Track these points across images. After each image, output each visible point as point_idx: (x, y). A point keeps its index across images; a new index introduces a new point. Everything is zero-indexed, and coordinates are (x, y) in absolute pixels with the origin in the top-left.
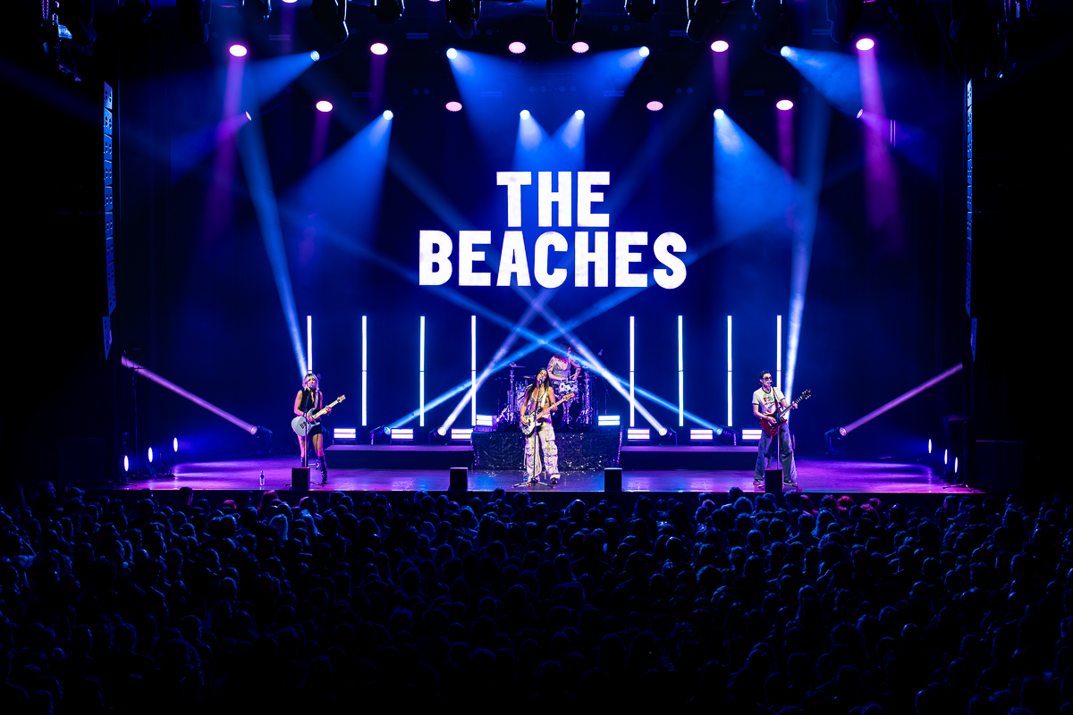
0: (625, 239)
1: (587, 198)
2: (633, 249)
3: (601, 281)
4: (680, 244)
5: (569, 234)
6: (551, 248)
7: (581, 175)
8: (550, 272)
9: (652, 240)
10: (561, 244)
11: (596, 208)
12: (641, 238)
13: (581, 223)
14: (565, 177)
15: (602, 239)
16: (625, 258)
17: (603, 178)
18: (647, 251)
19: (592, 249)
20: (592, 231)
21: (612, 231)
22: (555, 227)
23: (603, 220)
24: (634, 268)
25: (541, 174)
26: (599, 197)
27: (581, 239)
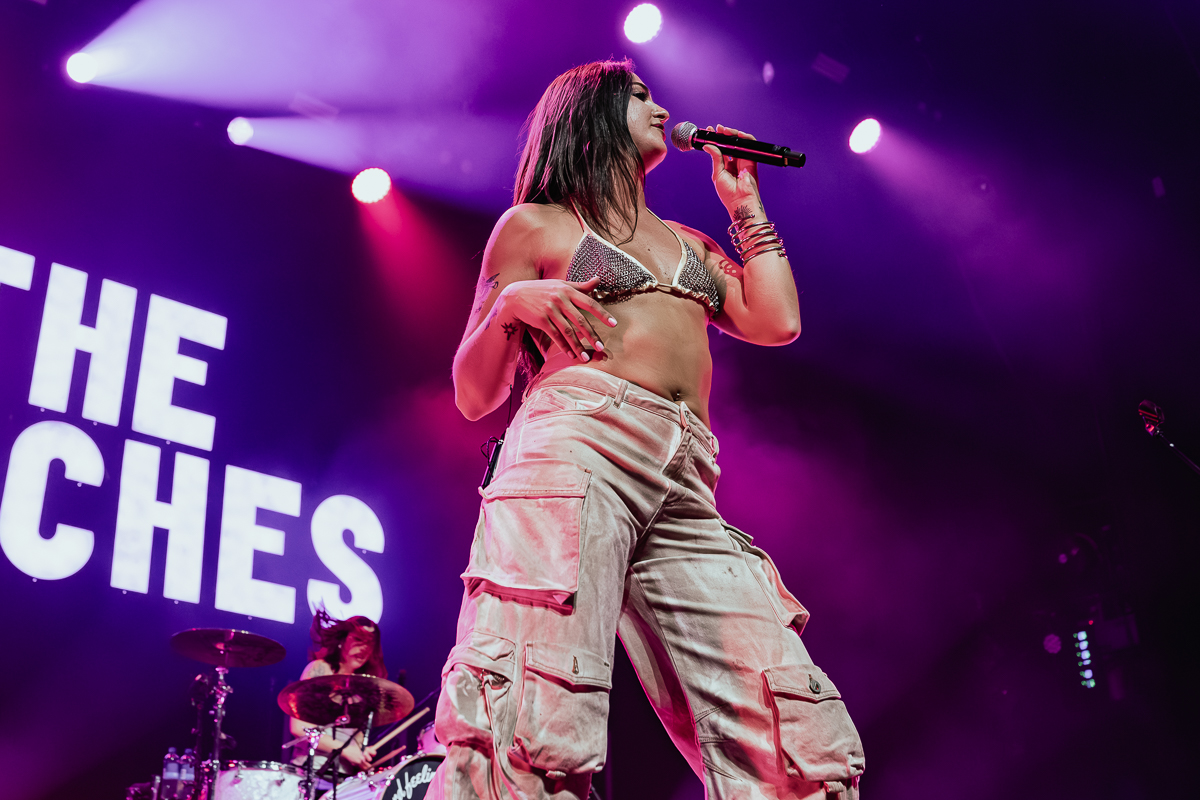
0: (247, 488)
1: (165, 367)
2: (265, 517)
3: (182, 586)
4: (373, 535)
5: (112, 441)
6: (57, 467)
7: (159, 305)
8: (47, 530)
9: (311, 501)
10: (86, 466)
11: (185, 395)
12: (285, 494)
13: (139, 424)
14: (118, 297)
15: (192, 474)
16: (243, 539)
17: (212, 329)
18: (297, 530)
19: (165, 493)
20: (169, 451)
21: (219, 459)
22: (73, 415)
23: (199, 429)
24: (264, 568)
25: (57, 270)
26: (196, 372)
27: (140, 462)
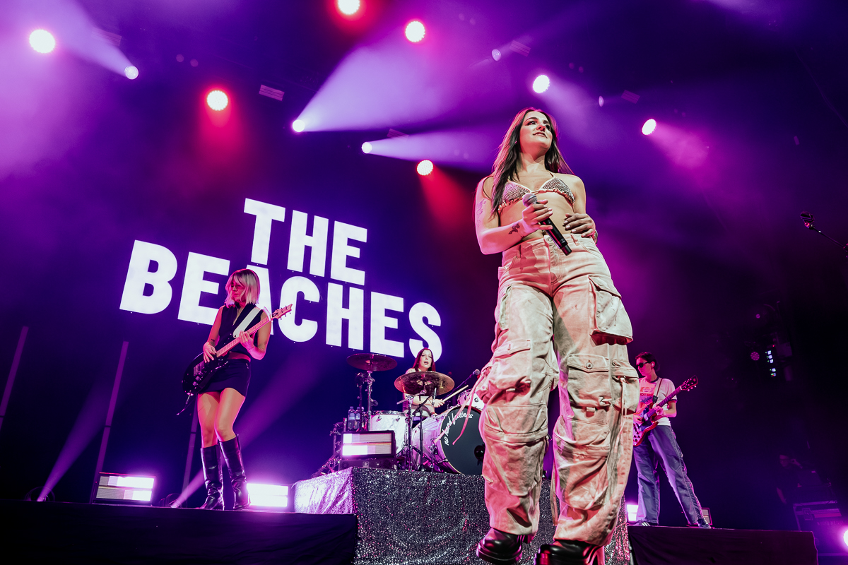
0: (383, 301)
1: (343, 251)
2: (389, 313)
3: (356, 343)
4: (436, 319)
5: (322, 283)
6: (300, 295)
7: (338, 225)
8: (298, 322)
9: (408, 307)
10: (312, 295)
11: (351, 262)
12: (397, 303)
13: (333, 276)
14: (321, 223)
15: (357, 296)
16: (381, 323)
17: (361, 234)
18: (403, 318)
19: (346, 304)
20: (347, 286)
21: (368, 289)
22: (306, 273)
23: (358, 277)
24: (390, 334)
25: (295, 213)
26: (355, 252)
27: (335, 292)
